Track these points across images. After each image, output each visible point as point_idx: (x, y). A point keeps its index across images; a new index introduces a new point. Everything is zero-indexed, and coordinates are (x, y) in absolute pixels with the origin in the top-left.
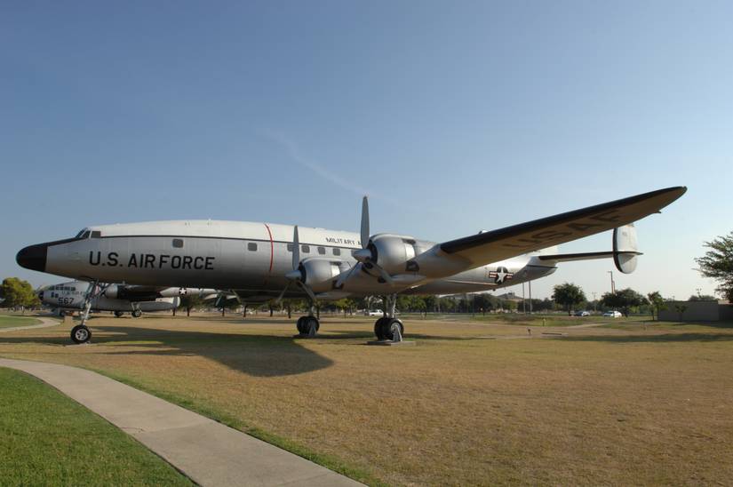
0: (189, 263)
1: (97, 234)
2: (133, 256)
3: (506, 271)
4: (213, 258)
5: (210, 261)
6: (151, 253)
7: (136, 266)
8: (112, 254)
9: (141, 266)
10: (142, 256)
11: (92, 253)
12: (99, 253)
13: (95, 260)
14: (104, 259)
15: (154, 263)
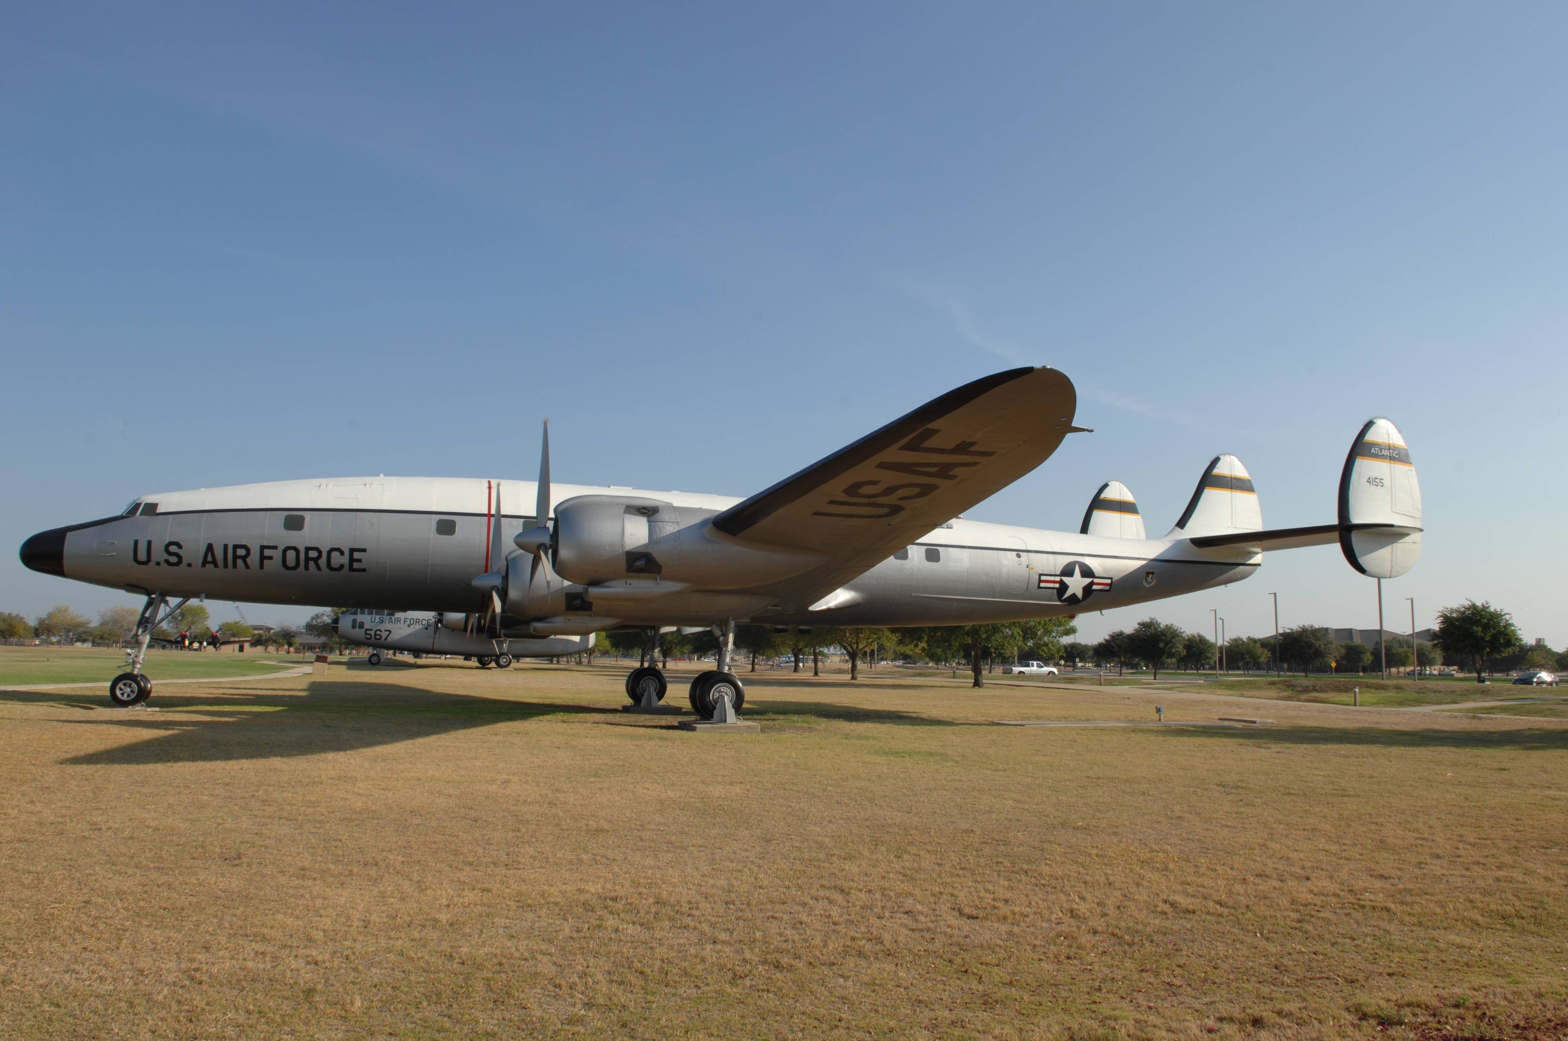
0: (316, 560)
1: (151, 509)
2: (210, 547)
3: (1087, 572)
4: (364, 550)
5: (356, 555)
6: (243, 542)
7: (216, 566)
8: (171, 544)
9: (226, 565)
10: (226, 546)
11: (136, 542)
12: (149, 543)
13: (142, 556)
14: (158, 554)
15: (249, 560)
